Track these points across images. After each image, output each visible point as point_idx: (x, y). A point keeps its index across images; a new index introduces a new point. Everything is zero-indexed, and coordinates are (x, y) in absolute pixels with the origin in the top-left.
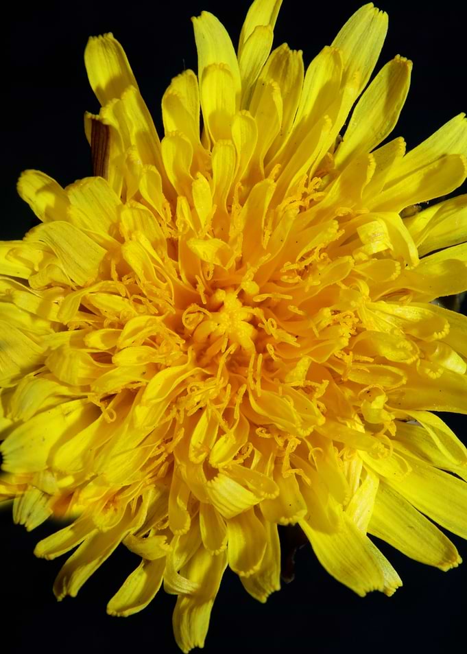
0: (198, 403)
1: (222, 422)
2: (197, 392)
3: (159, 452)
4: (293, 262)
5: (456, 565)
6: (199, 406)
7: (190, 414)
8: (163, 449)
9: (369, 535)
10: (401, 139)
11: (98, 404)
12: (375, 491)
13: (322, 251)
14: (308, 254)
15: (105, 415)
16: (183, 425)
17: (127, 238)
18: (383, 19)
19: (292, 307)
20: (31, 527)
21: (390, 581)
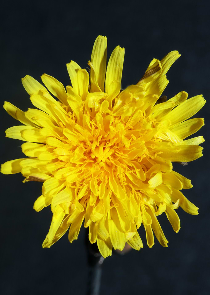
0: (123, 177)
1: (132, 171)
2: (119, 176)
3: (134, 194)
4: (91, 130)
5: (204, 120)
6: (124, 176)
7: (125, 180)
8: (133, 192)
9: (184, 140)
10: (67, 87)
11: (112, 207)
12: (171, 132)
13: (91, 120)
14: (91, 125)
15: (116, 207)
16: (128, 183)
17: (64, 179)
18: (28, 77)
19: (105, 136)
20: (142, 246)
21: (200, 139)
